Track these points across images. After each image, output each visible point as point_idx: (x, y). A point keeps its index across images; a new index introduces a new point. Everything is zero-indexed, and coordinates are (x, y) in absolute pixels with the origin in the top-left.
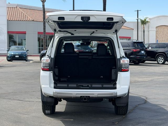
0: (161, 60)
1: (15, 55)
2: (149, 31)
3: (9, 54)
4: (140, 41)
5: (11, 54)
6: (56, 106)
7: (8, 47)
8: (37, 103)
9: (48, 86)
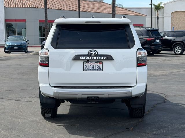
0: (178, 50)
1: (13, 46)
2: (163, 17)
3: (7, 45)
4: (154, 29)
5: (9, 45)
6: (58, 107)
7: (5, 37)
8: (36, 103)
9: (48, 85)
